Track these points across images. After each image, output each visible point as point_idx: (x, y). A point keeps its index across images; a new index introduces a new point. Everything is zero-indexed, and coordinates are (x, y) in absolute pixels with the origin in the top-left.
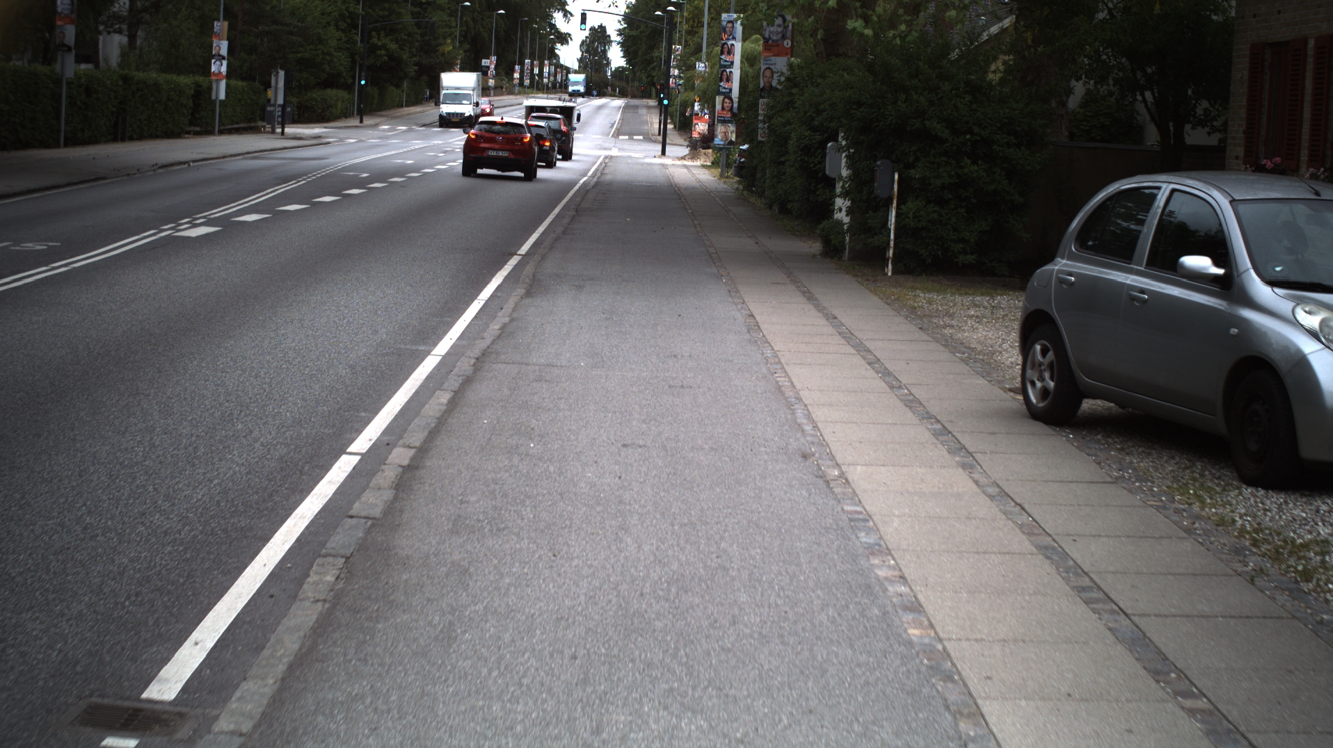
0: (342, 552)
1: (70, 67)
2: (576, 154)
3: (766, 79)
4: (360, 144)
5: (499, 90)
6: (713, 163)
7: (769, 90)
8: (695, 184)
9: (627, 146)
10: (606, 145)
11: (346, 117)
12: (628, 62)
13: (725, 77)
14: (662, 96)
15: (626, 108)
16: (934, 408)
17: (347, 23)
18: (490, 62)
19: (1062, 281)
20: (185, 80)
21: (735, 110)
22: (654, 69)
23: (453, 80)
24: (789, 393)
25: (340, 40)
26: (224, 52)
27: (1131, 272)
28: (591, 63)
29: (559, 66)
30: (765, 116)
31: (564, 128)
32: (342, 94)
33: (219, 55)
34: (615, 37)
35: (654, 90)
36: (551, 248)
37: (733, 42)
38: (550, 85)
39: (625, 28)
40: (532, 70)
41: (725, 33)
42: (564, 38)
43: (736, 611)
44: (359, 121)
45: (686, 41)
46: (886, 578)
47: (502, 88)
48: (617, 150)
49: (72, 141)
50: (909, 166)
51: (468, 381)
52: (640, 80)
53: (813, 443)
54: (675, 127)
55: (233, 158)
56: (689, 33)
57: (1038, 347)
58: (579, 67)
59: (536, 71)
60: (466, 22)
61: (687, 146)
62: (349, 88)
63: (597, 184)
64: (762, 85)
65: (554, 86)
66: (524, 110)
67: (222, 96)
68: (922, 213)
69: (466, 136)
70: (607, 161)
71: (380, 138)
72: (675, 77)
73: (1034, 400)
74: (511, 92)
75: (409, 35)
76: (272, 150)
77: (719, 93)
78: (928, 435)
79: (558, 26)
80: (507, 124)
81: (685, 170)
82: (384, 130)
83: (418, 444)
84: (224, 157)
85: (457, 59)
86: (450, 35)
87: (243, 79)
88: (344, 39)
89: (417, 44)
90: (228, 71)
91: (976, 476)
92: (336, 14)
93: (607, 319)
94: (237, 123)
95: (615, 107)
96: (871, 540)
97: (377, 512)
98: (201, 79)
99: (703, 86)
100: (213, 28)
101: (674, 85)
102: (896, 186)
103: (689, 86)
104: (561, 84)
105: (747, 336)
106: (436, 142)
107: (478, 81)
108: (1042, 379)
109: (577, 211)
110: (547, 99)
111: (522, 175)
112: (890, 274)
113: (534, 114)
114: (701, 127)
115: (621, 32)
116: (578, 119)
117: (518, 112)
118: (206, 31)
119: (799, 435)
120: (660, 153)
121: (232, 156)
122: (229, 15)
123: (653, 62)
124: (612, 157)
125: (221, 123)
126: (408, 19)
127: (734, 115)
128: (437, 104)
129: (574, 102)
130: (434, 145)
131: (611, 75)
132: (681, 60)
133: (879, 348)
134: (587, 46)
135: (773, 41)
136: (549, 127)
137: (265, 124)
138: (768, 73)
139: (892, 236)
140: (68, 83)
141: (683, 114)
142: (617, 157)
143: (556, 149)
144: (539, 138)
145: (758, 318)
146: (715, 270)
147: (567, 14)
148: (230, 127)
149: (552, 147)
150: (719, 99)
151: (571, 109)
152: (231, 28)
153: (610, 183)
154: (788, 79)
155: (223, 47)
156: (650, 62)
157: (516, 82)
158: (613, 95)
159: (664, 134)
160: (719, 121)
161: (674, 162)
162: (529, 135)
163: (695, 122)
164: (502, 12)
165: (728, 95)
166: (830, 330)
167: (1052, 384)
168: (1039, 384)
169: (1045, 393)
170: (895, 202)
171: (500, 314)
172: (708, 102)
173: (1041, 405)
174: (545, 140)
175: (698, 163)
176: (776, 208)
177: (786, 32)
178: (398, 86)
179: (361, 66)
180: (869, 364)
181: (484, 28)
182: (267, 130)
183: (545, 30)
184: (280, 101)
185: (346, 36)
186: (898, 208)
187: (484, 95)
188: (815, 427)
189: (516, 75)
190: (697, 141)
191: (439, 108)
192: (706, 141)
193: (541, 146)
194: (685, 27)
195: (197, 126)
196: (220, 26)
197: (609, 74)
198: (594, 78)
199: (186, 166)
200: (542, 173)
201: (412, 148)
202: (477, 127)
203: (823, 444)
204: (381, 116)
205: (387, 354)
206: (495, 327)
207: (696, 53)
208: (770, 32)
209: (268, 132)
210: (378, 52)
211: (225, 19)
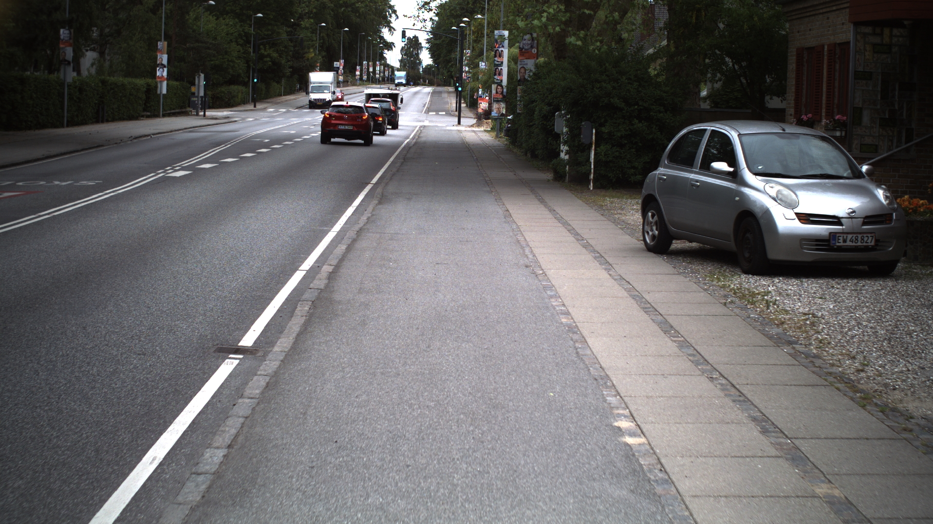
0: (310, 299)
1: (70, 75)
2: (400, 126)
3: (521, 74)
4: (257, 122)
5: (345, 83)
6: (492, 129)
7: (523, 81)
8: (480, 142)
9: (435, 118)
10: (421, 119)
11: (244, 104)
12: (434, 61)
13: (497, 72)
14: (457, 84)
15: (434, 93)
16: (598, 248)
17: (244, 40)
18: (339, 64)
19: (660, 179)
20: (140, 82)
21: (505, 94)
22: (452, 66)
23: (317, 77)
24: (523, 243)
25: (239, 51)
26: (165, 62)
27: (692, 172)
28: (409, 63)
29: (387, 66)
30: (521, 97)
31: (392, 108)
32: (241, 88)
33: (162, 64)
34: (424, 44)
35: (452, 81)
36: (391, 179)
37: (502, 49)
38: (380, 79)
39: (431, 38)
40: (368, 69)
41: (497, 43)
42: (389, 46)
43: (487, 315)
44: (253, 106)
45: (473, 47)
46: (556, 305)
47: (348, 82)
48: (428, 121)
49: (72, 123)
50: (601, 125)
51: (354, 241)
52: (443, 74)
53: (532, 262)
54: (467, 106)
55: (177, 132)
56: (475, 41)
57: (650, 214)
58: (400, 66)
59: (371, 69)
60: (323, 36)
61: (475, 118)
62: (246, 84)
63: (416, 143)
64: (519, 78)
65: (383, 80)
66: (365, 96)
67: (164, 91)
68: (609, 152)
69: (323, 116)
70: (422, 129)
71: (269, 117)
72: (466, 72)
73: (648, 241)
74: (354, 84)
75: (286, 47)
76: (200, 126)
77: (494, 83)
78: (591, 257)
79: (385, 38)
80: (351, 106)
81: (473, 134)
82: (271, 112)
83: (335, 264)
84: (171, 131)
85: (317, 62)
86: (313, 46)
87: (177, 80)
88: (242, 51)
89: (291, 53)
90: (167, 76)
91: (610, 273)
92: (236, 34)
93: (426, 213)
94: (174, 109)
95: (426, 93)
96: (552, 293)
97: (322, 287)
98: (150, 81)
99: (485, 78)
100: (157, 46)
101: (466, 78)
102: (594, 137)
103: (475, 77)
104: (388, 78)
105: (504, 220)
106: (307, 119)
107: (335, 78)
108: (652, 230)
109: (404, 159)
110: (381, 88)
111: (363, 142)
112: (591, 189)
113: (373, 99)
114: (483, 105)
115: (428, 41)
116: (402, 102)
117: (362, 97)
118: (152, 48)
119: (525, 259)
120: (457, 123)
121: (176, 131)
122: (167, 38)
123: (451, 61)
124: (425, 126)
125: (164, 110)
126: (284, 36)
127: (504, 97)
128: (308, 93)
129: (398, 90)
130: (306, 121)
131: (422, 71)
132: (469, 60)
133: (575, 224)
134: (405, 51)
135: (525, 49)
136: (382, 108)
137: (191, 109)
138: (522, 70)
139: (592, 167)
140: (68, 86)
141: (472, 96)
142: (428, 126)
143: (386, 122)
144: (374, 116)
145: (511, 212)
146: (488, 189)
147: (391, 29)
148: (169, 112)
149: (384, 121)
150: (494, 87)
151: (397, 95)
152: (168, 46)
153: (425, 143)
154: (534, 74)
155: (164, 59)
156: (449, 61)
157: (358, 77)
158: (424, 85)
159: (459, 109)
160: (494, 101)
161: (466, 129)
162: (367, 114)
163: (479, 102)
164: (346, 29)
165: (500, 84)
166: (551, 216)
167: (657, 232)
168: (651, 233)
169: (653, 237)
170: (594, 146)
171: (366, 212)
172: (487, 88)
173: (652, 244)
174: (379, 116)
175: (482, 129)
176: (529, 155)
177: (533, 44)
178: (278, 82)
179: (253, 69)
180: (568, 231)
181: (334, 40)
182: (193, 113)
183: (376, 40)
184: (202, 94)
185: (243, 49)
186: (595, 150)
187: (338, 86)
188: (534, 256)
189: (358, 73)
190: (481, 114)
191: (309, 96)
192: (487, 114)
193: (375, 121)
194: (472, 37)
195: (148, 112)
196: (162, 45)
197: (421, 70)
198: (410, 74)
199: (149, 137)
200: (376, 139)
201: (292, 123)
202: (330, 109)
203: (537, 261)
204: (268, 102)
205: (307, 231)
206: (364, 218)
207: (480, 56)
208: (524, 44)
209: (194, 115)
210: (265, 59)
211: (165, 40)
